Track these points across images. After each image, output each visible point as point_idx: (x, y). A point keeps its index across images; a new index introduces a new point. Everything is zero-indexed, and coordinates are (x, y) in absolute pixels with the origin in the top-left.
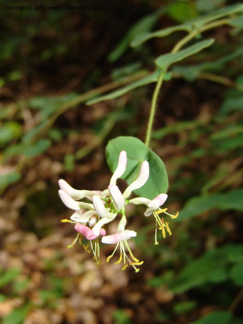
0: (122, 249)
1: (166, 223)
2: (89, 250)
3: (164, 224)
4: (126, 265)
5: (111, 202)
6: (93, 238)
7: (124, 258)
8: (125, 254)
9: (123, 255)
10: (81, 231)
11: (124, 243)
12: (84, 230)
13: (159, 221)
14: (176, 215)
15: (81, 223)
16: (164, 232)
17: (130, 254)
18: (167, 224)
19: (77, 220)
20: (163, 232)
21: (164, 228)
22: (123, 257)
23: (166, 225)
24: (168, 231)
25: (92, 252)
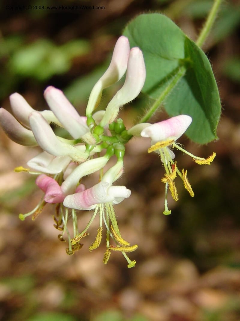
14: (209, 157)
16: (172, 188)
17: (112, 229)
24: (186, 187)
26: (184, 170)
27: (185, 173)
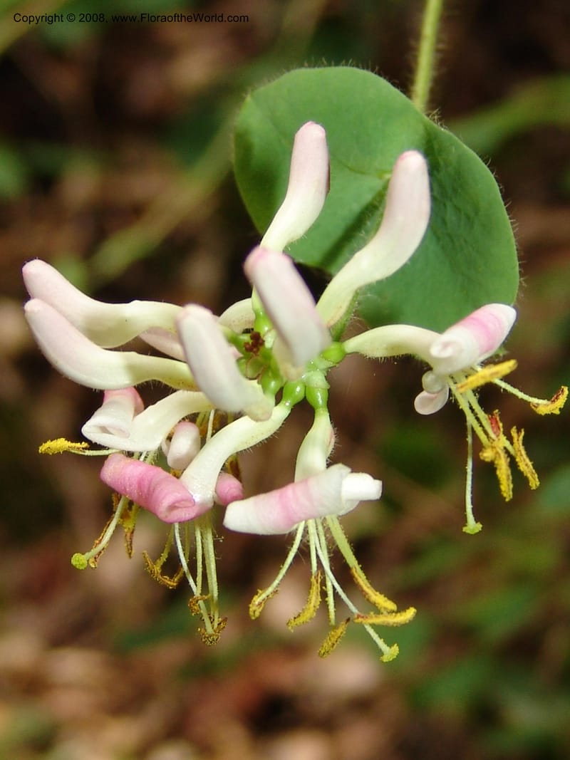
0: (318, 557)
1: (514, 431)
2: (171, 577)
3: (503, 438)
4: (336, 627)
5: (261, 349)
6: (185, 514)
7: (331, 599)
8: (331, 580)
9: (323, 583)
10: (132, 492)
11: (327, 531)
12: (146, 483)
13: (481, 425)
14: (557, 398)
15: (130, 454)
16: (503, 472)
17: (356, 575)
18: (518, 438)
19: (114, 442)
20: (498, 472)
21: (503, 455)
22: (324, 594)
23: (512, 443)
24: (522, 467)
25: (184, 582)
26: (517, 428)
27: (519, 436)
